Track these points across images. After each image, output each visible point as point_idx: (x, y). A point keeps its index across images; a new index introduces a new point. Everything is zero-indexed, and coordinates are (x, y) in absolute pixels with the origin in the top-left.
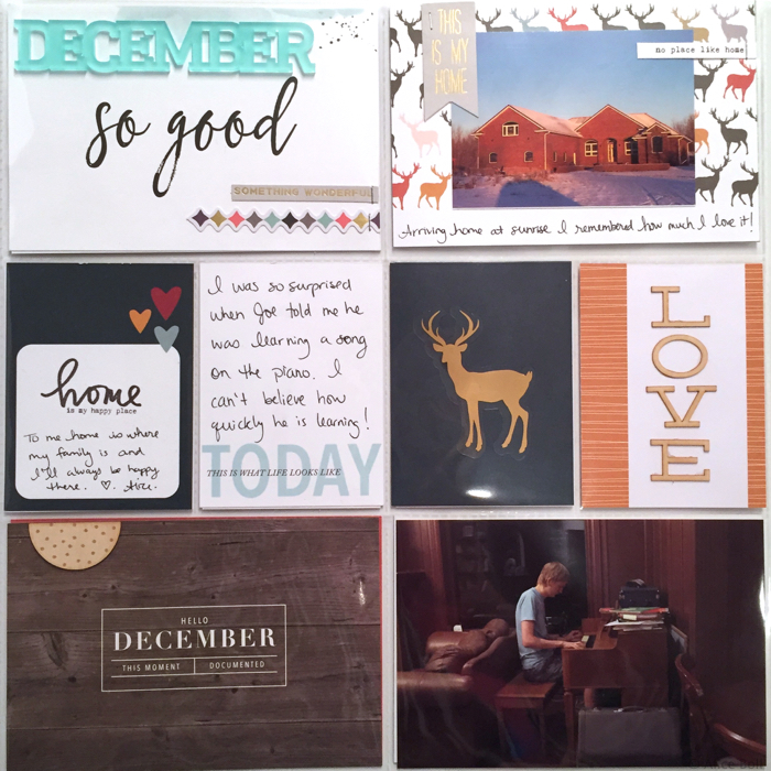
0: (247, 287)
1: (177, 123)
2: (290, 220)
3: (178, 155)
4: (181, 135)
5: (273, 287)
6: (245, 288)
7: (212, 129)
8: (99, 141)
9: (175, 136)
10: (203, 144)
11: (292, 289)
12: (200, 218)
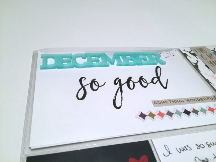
0: (185, 149)
1: (117, 81)
2: (187, 112)
3: (122, 92)
4: (121, 85)
5: (199, 147)
6: (184, 149)
7: (134, 83)
8: (82, 90)
9: (118, 86)
10: (132, 87)
11: (209, 146)
12: (143, 116)
